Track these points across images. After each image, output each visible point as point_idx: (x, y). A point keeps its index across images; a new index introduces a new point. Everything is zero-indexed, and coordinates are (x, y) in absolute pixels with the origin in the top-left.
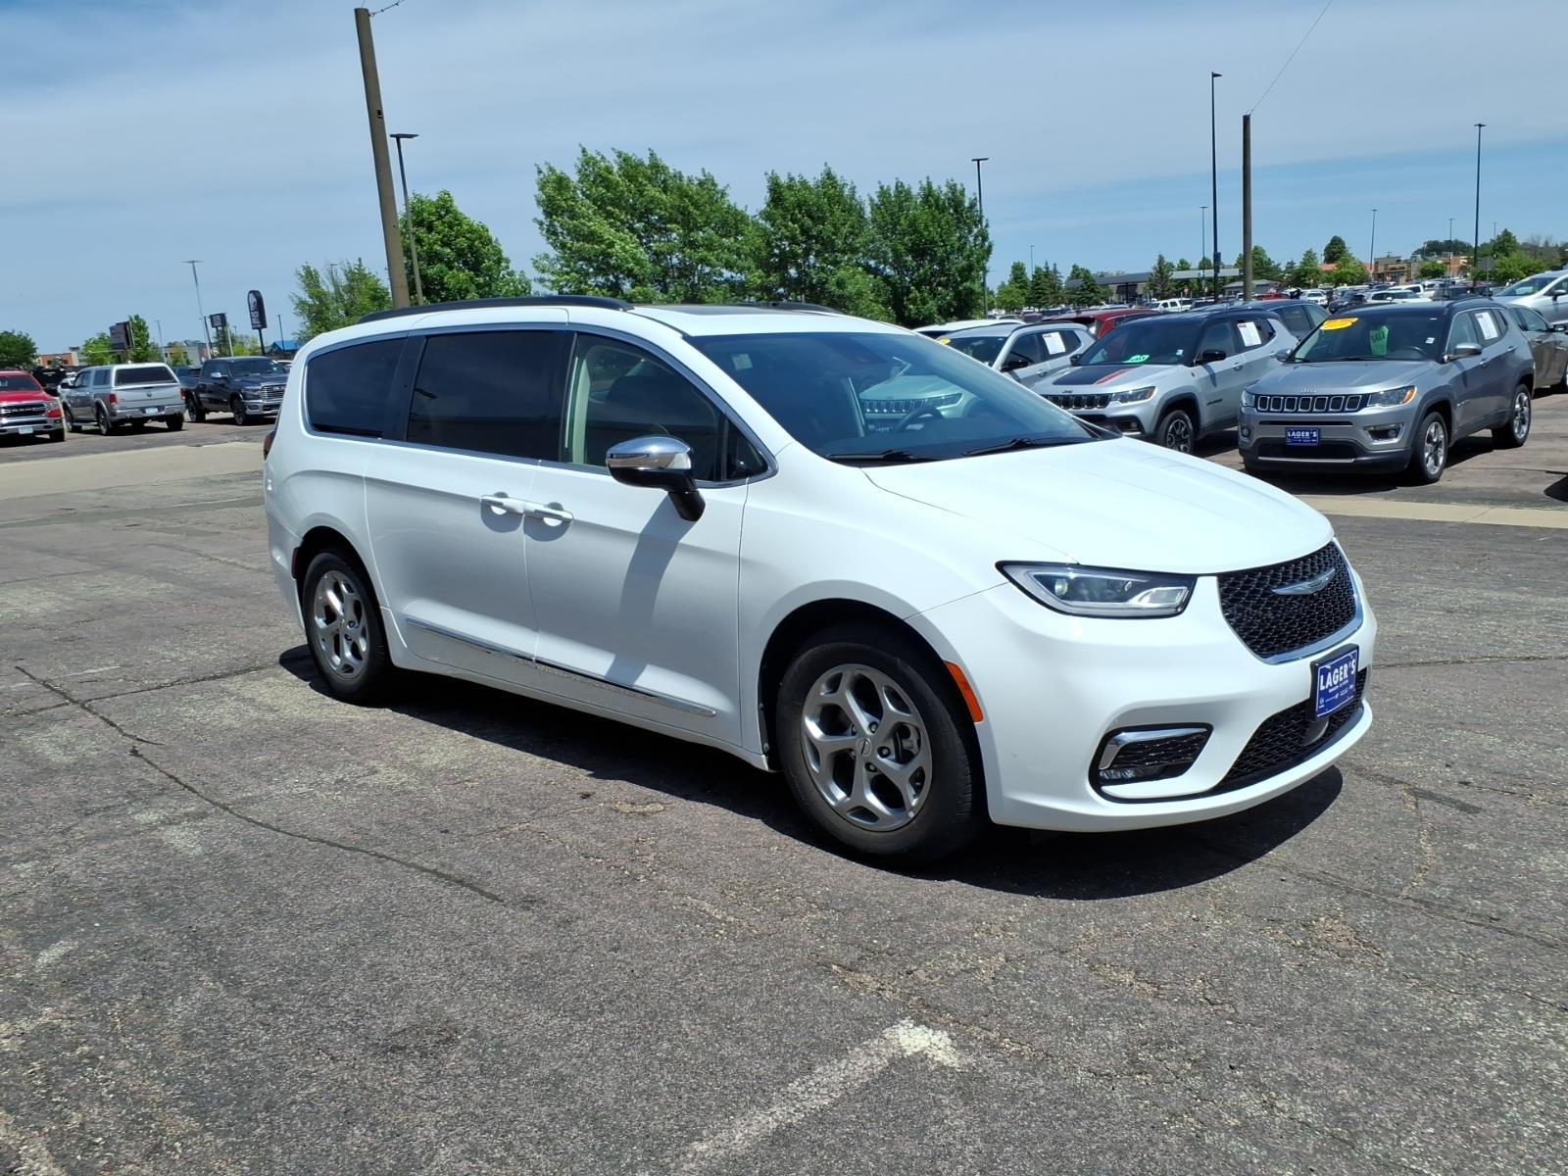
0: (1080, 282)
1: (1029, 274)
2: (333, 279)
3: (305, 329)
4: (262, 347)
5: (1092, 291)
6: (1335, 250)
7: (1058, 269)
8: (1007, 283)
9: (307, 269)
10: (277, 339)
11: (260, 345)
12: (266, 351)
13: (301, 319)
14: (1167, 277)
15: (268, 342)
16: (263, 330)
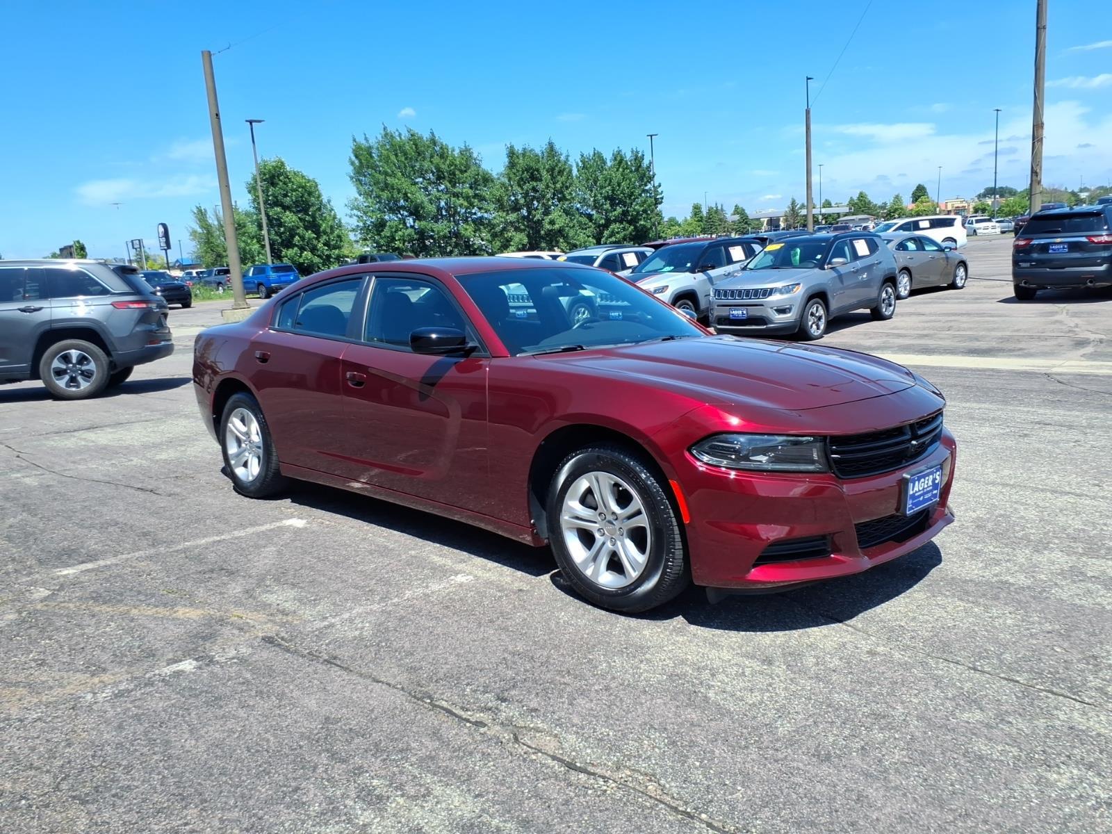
0: (737, 217)
1: (704, 212)
2: (217, 215)
3: (196, 250)
4: (168, 263)
5: (746, 223)
6: (919, 193)
7: (724, 208)
8: (689, 218)
9: (200, 210)
10: (179, 257)
11: (165, 261)
12: (170, 265)
13: (194, 243)
14: (797, 213)
15: (172, 260)
16: (168, 251)
